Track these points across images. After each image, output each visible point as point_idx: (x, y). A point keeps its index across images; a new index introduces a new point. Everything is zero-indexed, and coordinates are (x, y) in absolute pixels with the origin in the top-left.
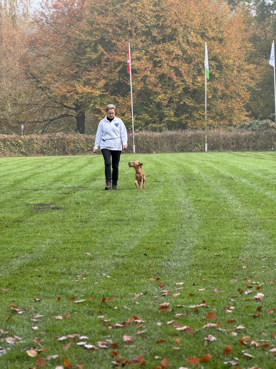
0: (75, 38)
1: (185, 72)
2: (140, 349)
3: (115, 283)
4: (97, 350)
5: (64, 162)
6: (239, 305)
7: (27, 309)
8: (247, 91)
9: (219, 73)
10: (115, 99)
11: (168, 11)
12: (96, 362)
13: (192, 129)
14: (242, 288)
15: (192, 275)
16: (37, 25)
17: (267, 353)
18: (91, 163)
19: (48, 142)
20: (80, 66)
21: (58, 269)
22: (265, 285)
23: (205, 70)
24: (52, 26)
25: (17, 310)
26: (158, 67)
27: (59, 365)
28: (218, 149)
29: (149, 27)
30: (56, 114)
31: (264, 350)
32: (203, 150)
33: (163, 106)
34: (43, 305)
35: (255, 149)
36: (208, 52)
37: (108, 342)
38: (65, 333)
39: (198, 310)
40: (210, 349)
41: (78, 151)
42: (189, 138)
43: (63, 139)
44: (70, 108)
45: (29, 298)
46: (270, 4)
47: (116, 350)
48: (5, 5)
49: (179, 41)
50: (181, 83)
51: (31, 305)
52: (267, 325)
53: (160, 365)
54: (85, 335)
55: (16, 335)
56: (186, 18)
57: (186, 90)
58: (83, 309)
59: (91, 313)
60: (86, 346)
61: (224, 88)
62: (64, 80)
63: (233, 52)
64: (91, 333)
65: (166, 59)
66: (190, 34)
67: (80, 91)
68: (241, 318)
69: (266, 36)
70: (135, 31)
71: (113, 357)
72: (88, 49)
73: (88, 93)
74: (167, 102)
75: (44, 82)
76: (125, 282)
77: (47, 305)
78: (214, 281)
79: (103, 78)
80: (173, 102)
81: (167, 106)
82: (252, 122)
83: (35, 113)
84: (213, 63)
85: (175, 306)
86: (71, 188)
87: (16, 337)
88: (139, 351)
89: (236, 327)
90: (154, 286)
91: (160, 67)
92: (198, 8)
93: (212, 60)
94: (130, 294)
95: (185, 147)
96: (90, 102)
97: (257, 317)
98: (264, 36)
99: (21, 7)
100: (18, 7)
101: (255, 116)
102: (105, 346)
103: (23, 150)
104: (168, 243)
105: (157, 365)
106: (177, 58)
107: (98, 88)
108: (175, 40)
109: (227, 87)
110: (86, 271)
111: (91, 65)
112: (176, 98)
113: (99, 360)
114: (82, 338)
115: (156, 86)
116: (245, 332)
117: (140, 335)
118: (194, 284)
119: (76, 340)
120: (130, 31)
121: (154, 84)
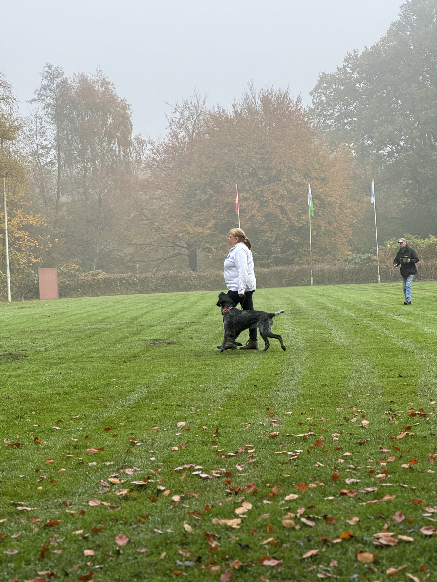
0: (186, 181)
1: (290, 211)
2: (252, 477)
3: (228, 413)
4: (211, 479)
5: (178, 298)
6: (345, 433)
7: (145, 441)
8: (349, 227)
9: (322, 211)
10: (225, 237)
11: (273, 153)
12: (211, 491)
13: (298, 264)
14: (347, 416)
15: (301, 404)
16: (150, 169)
17: (373, 479)
18: (204, 299)
19: (163, 279)
20: (191, 208)
21: (173, 402)
22: (370, 413)
23: (309, 208)
24: (164, 170)
25: (136, 442)
26: (264, 206)
27: (175, 495)
28: (323, 283)
29: (254, 169)
30: (169, 253)
31: (370, 476)
32: (309, 284)
33: (270, 243)
34: (160, 436)
35: (358, 281)
36: (312, 191)
37: (222, 471)
38: (181, 463)
39: (306, 439)
40: (318, 476)
41: (191, 288)
42: (295, 272)
43: (177, 276)
44: (182, 247)
45: (147, 430)
46: (369, 144)
47: (229, 479)
48: (119, 152)
49: (284, 181)
50: (287, 221)
51: (149, 437)
52: (373, 451)
53: (271, 492)
54: (200, 464)
55: (135, 467)
56: (290, 159)
57: (291, 227)
58: (197, 439)
59: (205, 444)
60: (201, 475)
61: (327, 225)
62: (175, 221)
63: (335, 190)
64: (206, 462)
65: (272, 198)
66: (294, 174)
67: (191, 231)
68: (348, 445)
69: (366, 175)
70: (242, 173)
71: (226, 485)
72: (198, 191)
73: (199, 233)
74: (274, 239)
75: (157, 224)
76: (237, 413)
77: (164, 436)
78: (321, 410)
79: (213, 219)
80: (279, 239)
81: (274, 243)
82: (355, 256)
83: (149, 252)
84: (317, 202)
85: (285, 434)
86: (184, 323)
87: (135, 468)
88: (251, 479)
89: (343, 454)
90: (265, 415)
91: (266, 206)
92: (301, 150)
93: (315, 198)
94: (242, 424)
95: (291, 282)
96: (201, 241)
97: (363, 443)
98: (364, 174)
99: (134, 153)
100: (131, 154)
101: (358, 250)
102: (218, 475)
103: (139, 288)
104: (277, 374)
105: (269, 493)
106: (282, 197)
107: (209, 228)
108: (281, 180)
109: (330, 224)
110: (200, 403)
111: (201, 207)
112: (282, 235)
113: (214, 488)
114: (197, 467)
115: (262, 224)
116: (351, 459)
117: (252, 463)
118: (302, 414)
119: (191, 469)
120: (237, 173)
121: (261, 223)
